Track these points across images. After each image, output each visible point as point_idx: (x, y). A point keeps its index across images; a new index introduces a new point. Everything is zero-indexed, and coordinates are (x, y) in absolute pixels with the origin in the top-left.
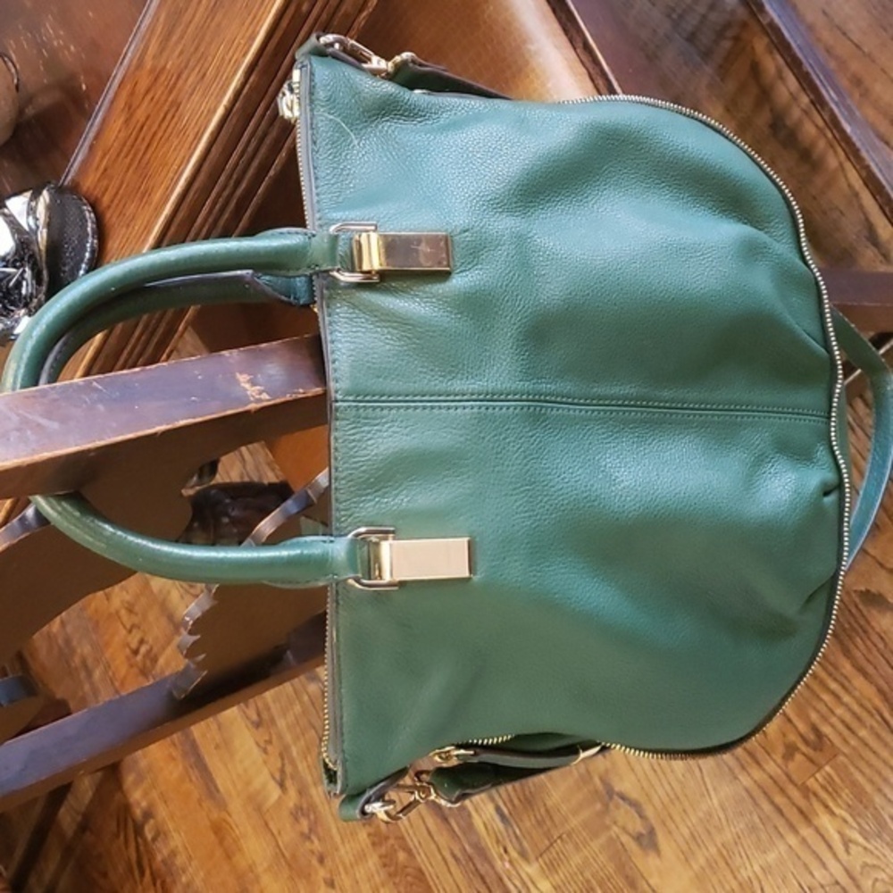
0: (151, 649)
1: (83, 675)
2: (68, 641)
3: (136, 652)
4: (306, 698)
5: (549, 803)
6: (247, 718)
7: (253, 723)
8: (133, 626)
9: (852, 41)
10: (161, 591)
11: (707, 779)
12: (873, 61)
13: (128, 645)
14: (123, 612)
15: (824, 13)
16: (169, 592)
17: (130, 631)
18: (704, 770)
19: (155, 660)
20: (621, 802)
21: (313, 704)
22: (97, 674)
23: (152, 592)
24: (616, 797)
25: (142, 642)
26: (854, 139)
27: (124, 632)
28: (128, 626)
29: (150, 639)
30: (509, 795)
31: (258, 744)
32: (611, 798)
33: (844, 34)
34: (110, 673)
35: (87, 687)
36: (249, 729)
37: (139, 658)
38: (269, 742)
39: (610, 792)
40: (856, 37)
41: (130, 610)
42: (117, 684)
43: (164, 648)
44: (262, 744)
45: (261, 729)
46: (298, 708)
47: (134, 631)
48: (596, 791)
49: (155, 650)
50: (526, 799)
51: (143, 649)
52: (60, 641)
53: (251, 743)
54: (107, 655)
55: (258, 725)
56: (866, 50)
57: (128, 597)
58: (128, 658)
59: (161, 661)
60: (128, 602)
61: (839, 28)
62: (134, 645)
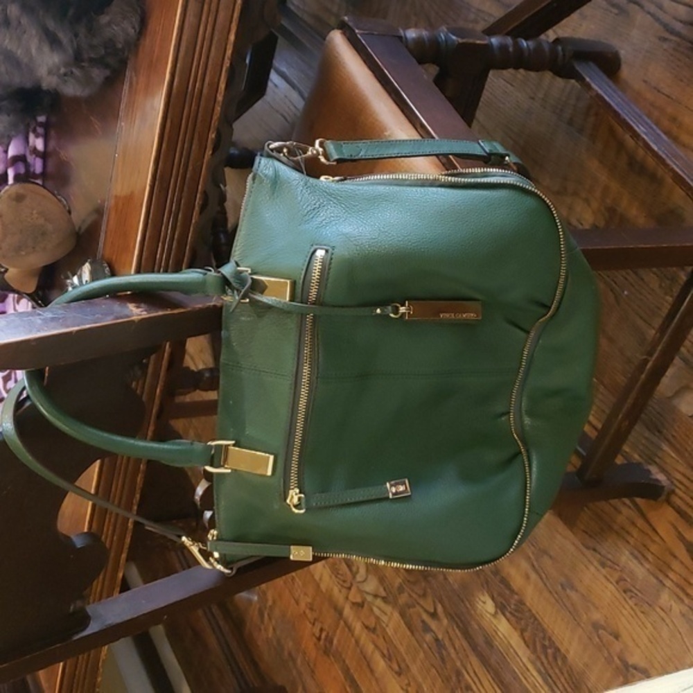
0: (328, 633)
1: (291, 664)
2: (279, 641)
3: (319, 639)
4: (425, 646)
5: (590, 685)
6: (392, 669)
7: (396, 673)
8: (315, 620)
9: (663, 94)
10: (327, 590)
11: (685, 639)
12: (680, 103)
13: (314, 635)
14: (307, 611)
15: (645, 82)
16: (332, 590)
17: (314, 624)
18: (682, 633)
19: (331, 642)
20: (634, 671)
21: (430, 648)
22: (299, 661)
23: (322, 592)
24: (631, 669)
25: (321, 630)
26: (660, 153)
27: (310, 626)
28: (312, 621)
29: (326, 627)
30: (563, 686)
31: (402, 688)
32: (627, 670)
33: (659, 91)
34: (307, 658)
35: (294, 672)
36: (395, 679)
37: (322, 642)
38: (409, 685)
39: (626, 665)
40: (667, 91)
41: (311, 609)
42: (312, 665)
43: (335, 631)
44: (405, 687)
45: (402, 676)
46: (422, 655)
47: (316, 624)
48: (617, 668)
49: (330, 634)
50: (576, 686)
51: (323, 636)
52: (275, 643)
53: (398, 688)
54: (303, 646)
55: (399, 674)
56: (674, 98)
57: (309, 600)
58: (315, 644)
59: (335, 642)
60: (310, 603)
61: (655, 88)
62: (318, 635)
